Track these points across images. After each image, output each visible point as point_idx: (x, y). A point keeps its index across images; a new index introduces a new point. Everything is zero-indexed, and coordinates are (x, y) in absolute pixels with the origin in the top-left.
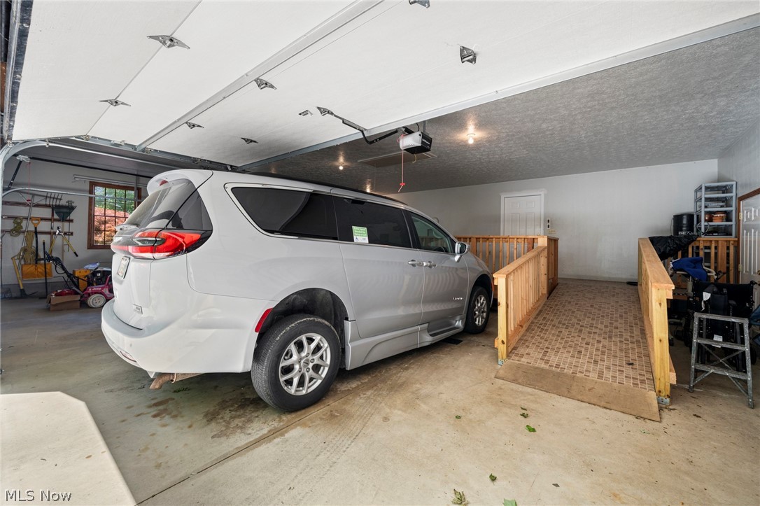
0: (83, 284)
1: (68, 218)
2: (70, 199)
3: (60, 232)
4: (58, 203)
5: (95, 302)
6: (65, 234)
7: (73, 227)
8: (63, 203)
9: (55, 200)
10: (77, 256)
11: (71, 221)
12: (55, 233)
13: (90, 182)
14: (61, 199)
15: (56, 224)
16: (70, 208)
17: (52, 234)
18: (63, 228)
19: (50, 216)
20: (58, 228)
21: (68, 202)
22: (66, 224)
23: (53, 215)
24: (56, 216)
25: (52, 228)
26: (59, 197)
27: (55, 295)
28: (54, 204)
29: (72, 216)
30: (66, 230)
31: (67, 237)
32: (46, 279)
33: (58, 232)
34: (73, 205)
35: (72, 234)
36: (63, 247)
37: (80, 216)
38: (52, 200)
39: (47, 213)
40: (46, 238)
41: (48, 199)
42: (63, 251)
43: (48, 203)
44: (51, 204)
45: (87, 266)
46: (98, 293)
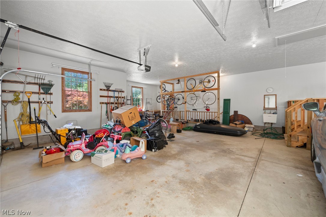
0: (63, 140)
1: (49, 92)
2: (50, 80)
3: (45, 101)
4: (42, 82)
5: (76, 157)
6: (48, 103)
7: (52, 98)
8: (46, 82)
9: (41, 80)
10: (56, 117)
11: (51, 94)
12: (41, 102)
13: (62, 68)
14: (44, 79)
15: (42, 96)
16: (50, 86)
17: (39, 103)
18: (46, 99)
19: (38, 91)
20: (44, 99)
21: (49, 81)
22: (48, 96)
23: (40, 90)
24: (42, 91)
25: (39, 99)
26: (43, 78)
27: (46, 152)
28: (40, 82)
29: (52, 91)
30: (49, 100)
31: (49, 105)
32: (37, 134)
33: (43, 102)
34: (52, 83)
35: (52, 102)
36: (47, 112)
37: (56, 90)
38: (38, 79)
39: (36, 88)
40: (36, 106)
41: (36, 79)
42: (47, 114)
43: (36, 82)
44: (38, 82)
45: (65, 126)
46: (77, 149)
